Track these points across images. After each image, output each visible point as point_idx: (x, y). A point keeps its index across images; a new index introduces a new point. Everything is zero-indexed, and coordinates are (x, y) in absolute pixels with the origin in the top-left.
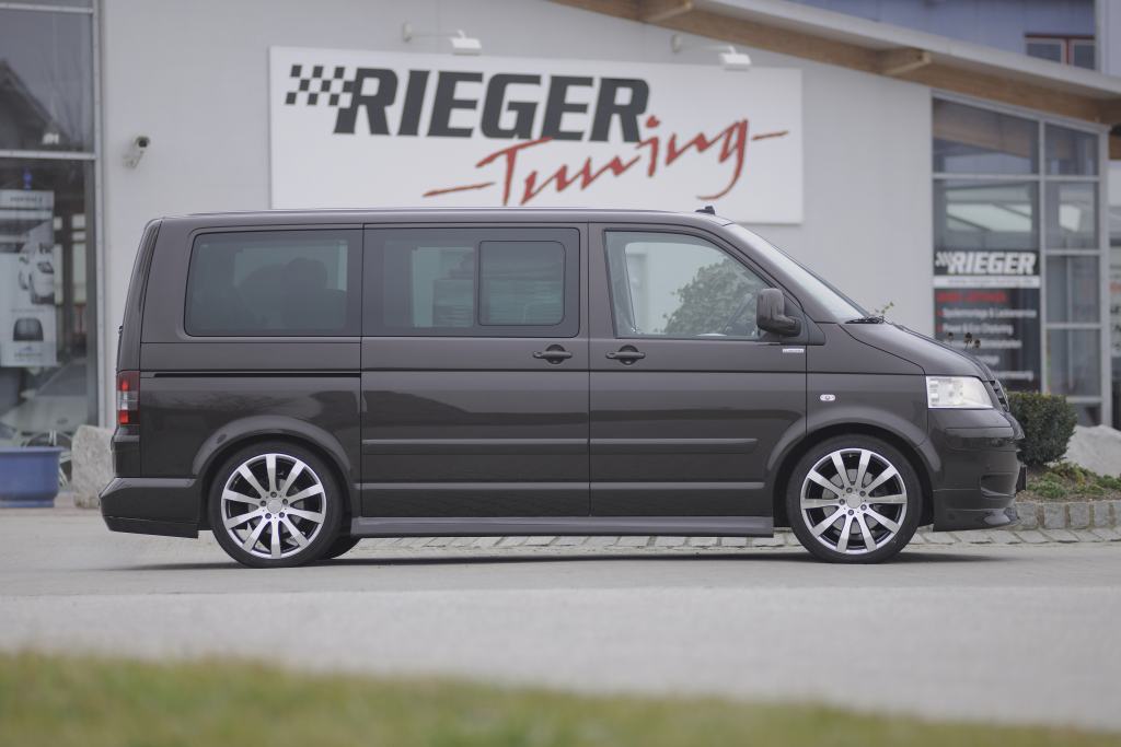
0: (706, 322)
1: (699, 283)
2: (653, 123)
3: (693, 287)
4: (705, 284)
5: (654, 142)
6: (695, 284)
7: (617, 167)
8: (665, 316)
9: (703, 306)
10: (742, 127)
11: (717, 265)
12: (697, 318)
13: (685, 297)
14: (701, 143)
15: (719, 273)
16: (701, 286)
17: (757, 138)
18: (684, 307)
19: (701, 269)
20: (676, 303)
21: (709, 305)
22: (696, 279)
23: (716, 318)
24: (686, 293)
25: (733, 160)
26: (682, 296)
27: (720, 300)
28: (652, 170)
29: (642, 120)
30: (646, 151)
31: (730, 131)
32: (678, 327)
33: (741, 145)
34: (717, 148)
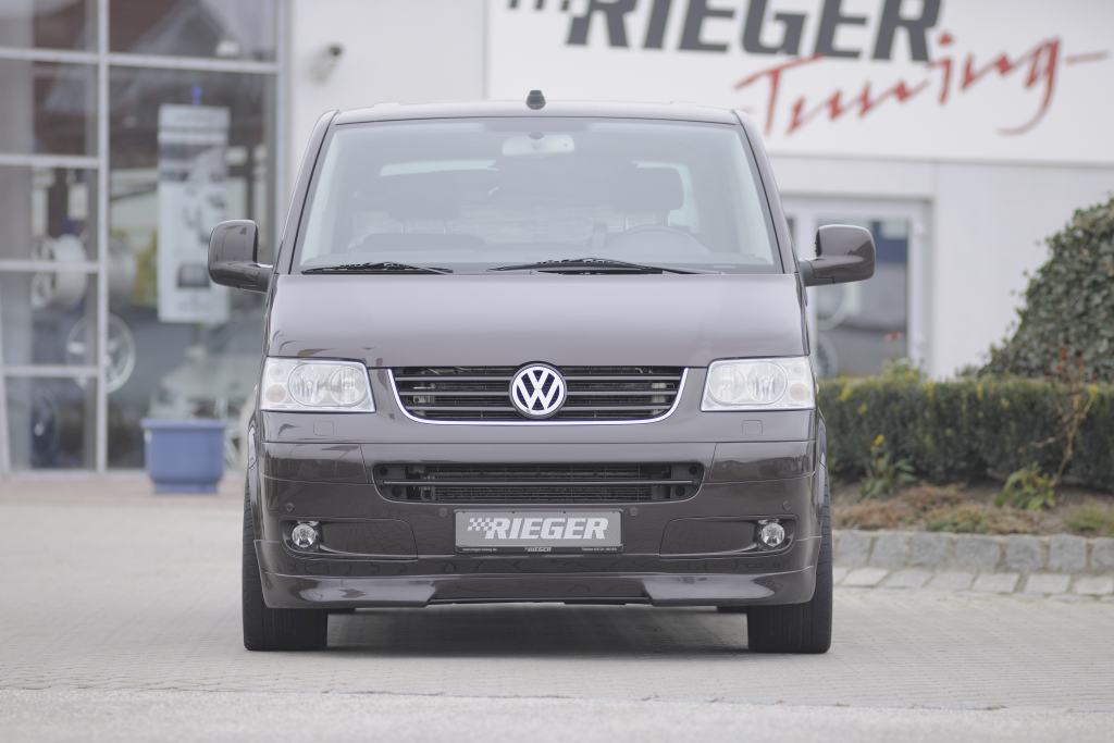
0: (1086, 283)
1: (1075, 228)
2: (946, 40)
3: (1066, 235)
4: (1085, 231)
5: (947, 64)
6: (1070, 231)
7: (902, 92)
8: (1025, 273)
9: (1081, 262)
10: (1053, 48)
11: (1100, 207)
12: (1072, 276)
13: (1055, 249)
14: (1004, 65)
15: (1105, 216)
16: (1079, 234)
17: (1072, 60)
18: (1053, 262)
19: (1078, 213)
20: (1044, 256)
21: (1090, 260)
22: (1071, 225)
23: (1101, 279)
24: (1057, 243)
25: (1040, 87)
26: (1051, 247)
27: (1106, 254)
28: (944, 97)
29: (933, 36)
30: (937, 75)
31: (1037, 53)
32: (1044, 290)
33: (1051, 69)
34: (1020, 74)
